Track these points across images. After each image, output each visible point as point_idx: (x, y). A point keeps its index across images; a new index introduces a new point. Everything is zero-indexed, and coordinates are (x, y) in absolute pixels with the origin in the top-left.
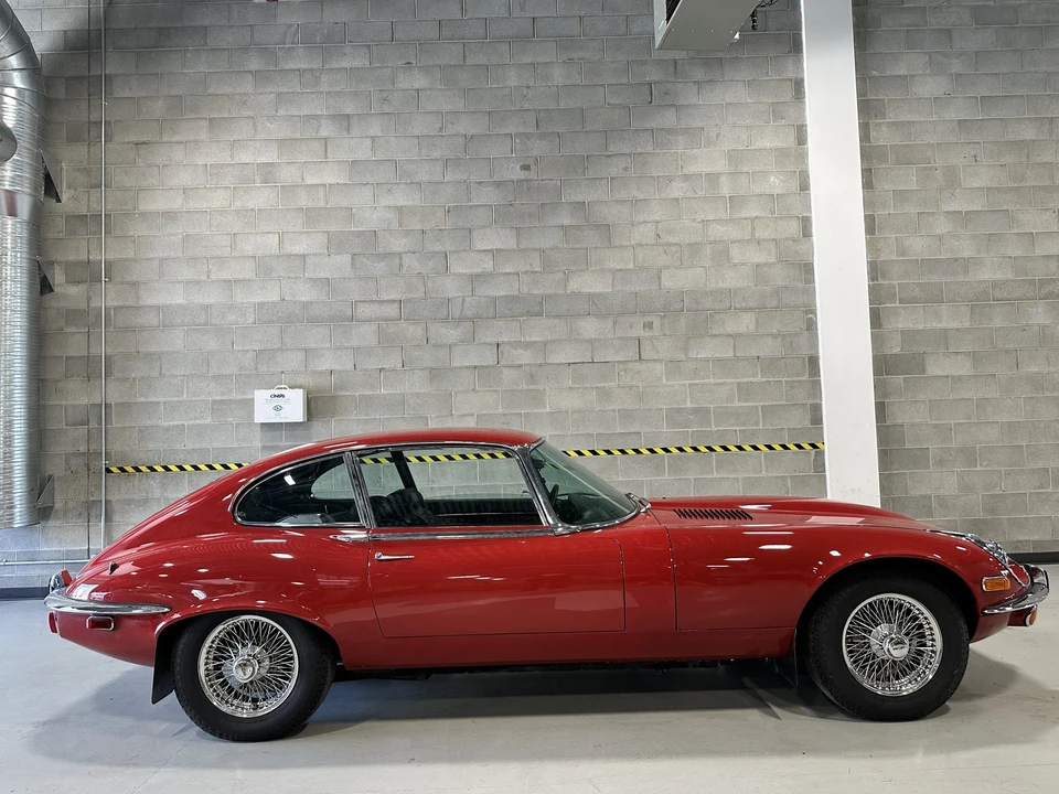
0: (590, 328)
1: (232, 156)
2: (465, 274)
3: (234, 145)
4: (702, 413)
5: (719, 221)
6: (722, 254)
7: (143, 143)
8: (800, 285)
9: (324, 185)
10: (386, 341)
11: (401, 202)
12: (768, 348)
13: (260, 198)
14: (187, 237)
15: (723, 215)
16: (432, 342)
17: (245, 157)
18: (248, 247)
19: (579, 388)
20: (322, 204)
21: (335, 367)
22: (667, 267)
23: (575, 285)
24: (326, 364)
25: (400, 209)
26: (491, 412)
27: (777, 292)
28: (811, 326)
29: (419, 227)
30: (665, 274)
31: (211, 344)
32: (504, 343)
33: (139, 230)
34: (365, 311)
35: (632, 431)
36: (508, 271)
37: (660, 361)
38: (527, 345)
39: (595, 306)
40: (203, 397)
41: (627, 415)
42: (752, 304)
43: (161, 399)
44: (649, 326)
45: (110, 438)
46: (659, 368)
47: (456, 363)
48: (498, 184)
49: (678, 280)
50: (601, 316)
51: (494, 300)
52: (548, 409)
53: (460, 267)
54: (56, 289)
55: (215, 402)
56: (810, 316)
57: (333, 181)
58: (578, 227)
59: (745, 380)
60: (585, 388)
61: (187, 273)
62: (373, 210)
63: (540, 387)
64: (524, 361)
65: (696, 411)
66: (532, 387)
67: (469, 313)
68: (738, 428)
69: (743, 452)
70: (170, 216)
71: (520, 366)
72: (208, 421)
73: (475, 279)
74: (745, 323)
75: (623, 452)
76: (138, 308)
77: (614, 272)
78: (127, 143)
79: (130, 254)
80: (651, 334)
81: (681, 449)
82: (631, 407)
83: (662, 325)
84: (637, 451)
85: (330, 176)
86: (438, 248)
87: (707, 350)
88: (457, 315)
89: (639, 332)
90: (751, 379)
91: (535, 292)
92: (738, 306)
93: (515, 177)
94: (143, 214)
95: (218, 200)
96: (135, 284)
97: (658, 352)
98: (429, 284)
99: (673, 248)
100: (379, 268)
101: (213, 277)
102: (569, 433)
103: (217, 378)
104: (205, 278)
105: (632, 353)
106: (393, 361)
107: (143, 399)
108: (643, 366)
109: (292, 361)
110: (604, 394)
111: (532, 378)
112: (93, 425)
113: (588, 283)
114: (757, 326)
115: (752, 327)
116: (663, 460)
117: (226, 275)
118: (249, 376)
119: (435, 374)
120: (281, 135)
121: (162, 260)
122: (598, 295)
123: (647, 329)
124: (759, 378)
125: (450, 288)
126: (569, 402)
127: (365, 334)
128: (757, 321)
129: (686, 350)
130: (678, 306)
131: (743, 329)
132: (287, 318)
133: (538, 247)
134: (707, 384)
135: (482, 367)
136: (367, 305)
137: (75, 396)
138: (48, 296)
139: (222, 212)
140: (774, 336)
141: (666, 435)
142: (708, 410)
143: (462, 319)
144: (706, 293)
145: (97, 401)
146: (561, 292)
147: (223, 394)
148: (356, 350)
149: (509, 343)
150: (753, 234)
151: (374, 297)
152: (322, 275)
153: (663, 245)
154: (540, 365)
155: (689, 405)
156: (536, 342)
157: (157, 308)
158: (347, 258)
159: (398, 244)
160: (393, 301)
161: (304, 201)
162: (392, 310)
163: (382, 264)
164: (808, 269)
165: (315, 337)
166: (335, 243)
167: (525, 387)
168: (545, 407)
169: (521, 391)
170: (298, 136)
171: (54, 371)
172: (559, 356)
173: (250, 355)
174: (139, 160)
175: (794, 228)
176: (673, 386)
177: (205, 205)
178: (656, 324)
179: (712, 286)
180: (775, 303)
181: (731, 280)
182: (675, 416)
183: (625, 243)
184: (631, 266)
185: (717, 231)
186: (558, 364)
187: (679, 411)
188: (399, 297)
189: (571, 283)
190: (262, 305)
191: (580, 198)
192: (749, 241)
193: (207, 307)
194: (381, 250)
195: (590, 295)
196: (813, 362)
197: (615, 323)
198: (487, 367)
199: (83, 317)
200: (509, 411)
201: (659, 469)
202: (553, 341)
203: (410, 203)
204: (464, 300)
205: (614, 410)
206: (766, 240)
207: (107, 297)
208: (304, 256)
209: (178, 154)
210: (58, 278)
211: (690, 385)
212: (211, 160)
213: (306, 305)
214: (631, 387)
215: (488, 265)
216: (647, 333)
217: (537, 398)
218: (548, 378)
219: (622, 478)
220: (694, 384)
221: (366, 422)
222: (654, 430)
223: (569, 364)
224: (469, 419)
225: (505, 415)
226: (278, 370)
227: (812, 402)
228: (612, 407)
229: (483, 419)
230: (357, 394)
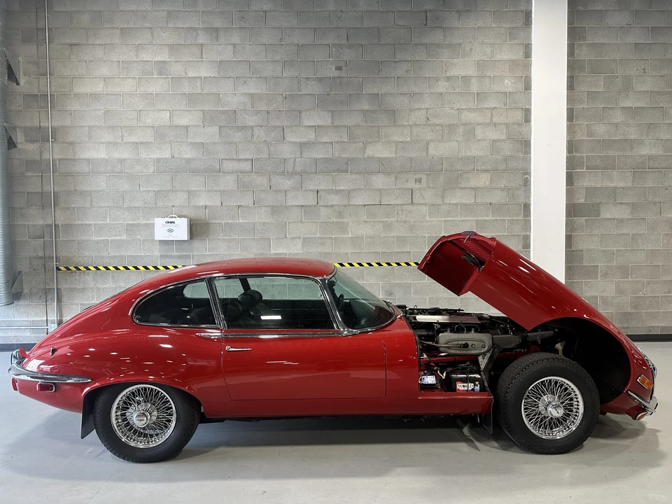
0: (379, 181)
1: (137, 56)
2: (296, 143)
3: (139, 48)
5: (469, 110)
6: (470, 133)
7: (76, 45)
8: (521, 155)
9: (201, 78)
10: (243, 187)
11: (253, 91)
12: (497, 197)
13: (157, 86)
14: (107, 112)
15: (471, 105)
16: (273, 188)
17: (146, 56)
18: (149, 120)
19: (371, 222)
20: (199, 91)
21: (208, 203)
22: (432, 141)
23: (370, 151)
24: (202, 201)
25: (252, 96)
26: (313, 236)
27: (506, 159)
28: (527, 183)
29: (265, 108)
30: (431, 145)
31: (125, 186)
32: (322, 190)
33: (74, 106)
34: (229, 166)
35: (405, 250)
36: (325, 141)
37: (426, 204)
38: (337, 192)
39: (384, 167)
40: (120, 222)
41: (402, 240)
42: (489, 167)
43: (93, 222)
44: (419, 181)
45: (59, 247)
46: (425, 209)
47: (290, 203)
48: (320, 80)
49: (440, 150)
50: (387, 173)
51: (316, 160)
52: (350, 235)
53: (292, 137)
54: (19, 146)
55: (128, 225)
56: (526, 176)
57: (207, 75)
58: (373, 111)
59: (481, 218)
60: (376, 222)
61: (108, 137)
62: (234, 96)
63: (345, 220)
64: (335, 203)
66: (339, 220)
67: (298, 169)
70: (95, 97)
71: (332, 206)
72: (124, 237)
73: (303, 146)
74: (483, 180)
75: (398, 264)
76: (75, 160)
77: (397, 143)
78: (64, 44)
79: (68, 123)
80: (419, 186)
82: (404, 235)
83: (428, 180)
84: (408, 264)
85: (204, 72)
86: (278, 124)
87: (457, 198)
88: (290, 170)
89: (411, 184)
90: (485, 218)
91: (344, 156)
92: (479, 168)
93: (331, 75)
94: (75, 95)
95: (128, 86)
96: (72, 143)
97: (424, 198)
98: (272, 149)
99: (438, 128)
100: (238, 136)
101: (125, 140)
102: (363, 251)
103: (129, 209)
104: (120, 141)
105: (407, 199)
106: (247, 200)
107: (80, 222)
108: (415, 207)
109: (179, 199)
110: (388, 226)
111: (340, 214)
112: (47, 238)
113: (379, 151)
114: (491, 183)
115: (488, 183)
117: (134, 139)
118: (150, 208)
119: (275, 210)
120: (170, 41)
121: (90, 127)
122: (386, 158)
123: (418, 183)
124: (490, 218)
125: (286, 151)
126: (365, 231)
127: (228, 182)
128: (491, 179)
129: (443, 197)
130: (439, 168)
131: (481, 184)
132: (176, 170)
133: (346, 124)
134: (456, 221)
135: (307, 206)
136: (229, 162)
137: (35, 219)
138: (14, 150)
139: (131, 95)
140: (502, 190)
143: (294, 173)
144: (459, 159)
145: (49, 222)
146: (361, 156)
147: (134, 220)
148: (222, 192)
149: (325, 190)
150: (491, 120)
151: (235, 157)
152: (199, 141)
153: (432, 125)
154: (346, 206)
155: (443, 234)
156: (343, 190)
157: (88, 160)
158: (215, 129)
159: (251, 120)
160: (246, 160)
161: (186, 88)
162: (246, 166)
163: (240, 133)
164: (526, 144)
165: (196, 183)
166: (208, 118)
167: (335, 220)
168: (348, 233)
169: (332, 223)
170: (183, 42)
171: (20, 202)
172: (359, 200)
173: (151, 194)
174: (72, 56)
175: (519, 116)
176: (433, 221)
177: (119, 90)
178: (424, 180)
179: (463, 154)
180: (503, 167)
181: (475, 150)
183: (405, 123)
184: (409, 139)
185: (468, 116)
186: (357, 206)
188: (250, 157)
189: (368, 151)
190: (158, 160)
191: (375, 91)
192: (489, 124)
193: (122, 161)
194: (239, 124)
195: (380, 159)
196: (527, 207)
197: (396, 179)
198: (310, 206)
199: (38, 165)
200: (324, 236)
201: (422, 275)
202: (354, 190)
203: (259, 91)
204: (295, 160)
205: (394, 237)
206: (500, 124)
207: (54, 152)
208: (187, 127)
209: (99, 53)
210: (19, 138)
211: (445, 221)
212: (123, 58)
213: (188, 161)
214: (405, 222)
215: (311, 136)
216: (418, 186)
217: (343, 228)
218: (350, 215)
219: (397, 282)
220: (448, 221)
221: (230, 241)
222: (419, 250)
223: (365, 205)
224: (298, 240)
225: (321, 238)
226: (171, 204)
227: (524, 234)
228: (392, 235)
229: (306, 241)
230: (224, 222)
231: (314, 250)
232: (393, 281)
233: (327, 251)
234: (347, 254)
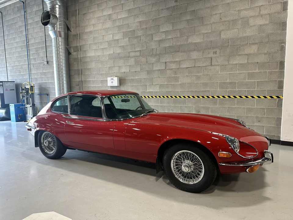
0: (195, 55)
1: (102, 14)
2: (157, 41)
3: (103, 10)
4: (233, 84)
5: (245, 10)
6: (246, 22)
7: (85, 14)
8: (279, 32)
9: (122, 18)
10: (137, 63)
11: (141, 20)
12: (262, 59)
13: (109, 24)
14: (94, 38)
15: (247, 7)
16: (148, 63)
17: (105, 13)
18: (106, 39)
19: (190, 76)
20: (122, 24)
21: (125, 71)
22: (223, 30)
23: (190, 40)
24: (123, 70)
25: (140, 22)
26: (164, 84)
27: (268, 36)
28: (283, 49)
29: (145, 27)
30: (223, 33)
31: (100, 66)
32: (168, 62)
33: (85, 37)
34: (132, 54)
35: (207, 90)
36: (170, 38)
37: (219, 65)
38: (174, 62)
39: (197, 47)
40: (99, 79)
41: (205, 85)
42: (257, 41)
43: (91, 80)
44: (215, 53)
45: (83, 88)
46: (218, 68)
47: (155, 69)
48: (168, 9)
49: (226, 35)
50: (198, 51)
51: (165, 48)
52: (180, 83)
53: (156, 38)
54: (72, 54)
55: (101, 80)
56: (282, 44)
57: (124, 16)
58: (192, 20)
59: (251, 71)
60: (192, 76)
61: (94, 47)
62: (134, 23)
63: (178, 76)
64: (174, 67)
65: (230, 83)
66: (175, 76)
67: (158, 53)
68: (246, 90)
69: (248, 98)
70: (91, 32)
71: (172, 69)
72: (100, 85)
73: (160, 41)
74: (254, 49)
75: (203, 97)
76: (86, 57)
77: (204, 34)
78: (82, 14)
79: (84, 43)
80: (216, 56)
81: (224, 97)
82: (207, 82)
83: (220, 52)
84: (208, 97)
85: (124, 15)
86: (150, 33)
87: (236, 61)
88: (155, 54)
89: (211, 55)
90: (254, 71)
91: (178, 44)
92: (251, 43)
93: (173, 5)
94: (86, 33)
95: (100, 27)
96: (85, 51)
97: (218, 62)
98: (148, 45)
99: (226, 23)
100: (135, 41)
101: (100, 48)
102: (186, 90)
103: (101, 74)
104: (98, 48)
105: (208, 63)
106: (138, 69)
107: (88, 80)
108: (213, 67)
109: (116, 70)
110: (198, 78)
111: (175, 73)
112: (80, 86)
113: (195, 39)
114: (258, 50)
115: (256, 51)
116: (217, 100)
117: (102, 47)
118: (107, 74)
119: (149, 72)
120: (112, 5)
121: (90, 44)
122: (198, 43)
123: (214, 54)
124: (257, 71)
125: (153, 45)
126: (187, 80)
127: (132, 61)
128: (258, 48)
129: (228, 61)
130: (227, 45)
131: (252, 52)
132: (115, 58)
133: (179, 28)
134: (235, 73)
135: (161, 70)
136: (132, 53)
137: (76, 79)
138: (70, 55)
139: (101, 30)
140: (265, 54)
141: (219, 91)
142: (235, 83)
143: (156, 55)
144: (238, 39)
145: (80, 80)
146: (185, 43)
147: (103, 78)
148: (130, 66)
149: (169, 62)
150: (259, 13)
151: (134, 50)
152: (122, 45)
153: (223, 22)
154: (178, 69)
155: (228, 81)
156: (177, 61)
157: (89, 57)
158: (127, 39)
159: (140, 33)
160: (138, 51)
161: (118, 24)
162: (138, 54)
163: (136, 39)
164: (283, 25)
165: (121, 63)
166: (125, 35)
167: (173, 76)
168: (179, 82)
169: (172, 77)
170: (116, 4)
171: (73, 73)
172: (184, 66)
173: (108, 68)
174: (84, 18)
175: (279, 7)
176: (222, 74)
177: (97, 28)
178: (218, 51)
179: (241, 35)
180: (267, 40)
181: (249, 32)
182: (223, 85)
183: (208, 23)
184: (210, 31)
185: (244, 14)
186: (184, 68)
187: (224, 83)
188: (139, 49)
189: (189, 40)
190: (109, 54)
191: (193, 9)
192: (258, 16)
193: (99, 56)
194: (136, 36)
195: (195, 43)
196: (282, 64)
197: (203, 52)
198: (162, 70)
199: (76, 59)
200: (168, 84)
201: (215, 103)
202: (182, 60)
203: (143, 20)
204: (157, 49)
205: (201, 83)
206: (265, 15)
207: (81, 55)
208: (118, 40)
209: (91, 15)
210: (72, 51)
211: (229, 74)
212: (98, 16)
213: (119, 54)
214: (207, 75)
215: (164, 36)
216: (215, 55)
217: (177, 79)
218: (180, 73)
219: (202, 106)
220: (230, 73)
221: (132, 86)
222: (214, 90)
223: (187, 68)
224: (157, 86)
226: (113, 72)
227: (279, 80)
228: (200, 82)
229: (161, 86)
230: (130, 78)
231: (164, 90)
232: (200, 105)
233: (169, 90)
234: (178, 92)
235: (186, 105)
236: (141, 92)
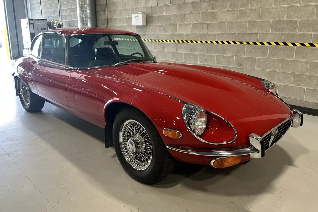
4: (292, 24)
19: (231, 11)
21: (153, 5)
24: (150, 4)
26: (197, 23)
35: (254, 32)
40: (125, 17)
41: (252, 24)
43: (117, 17)
47: (187, 1)
52: (218, 22)
55: (127, 18)
60: (235, 10)
63: (216, 11)
65: (288, 22)
66: (213, 11)
68: (312, 33)
69: (313, 47)
71: (209, 1)
72: (126, 25)
75: (248, 43)
81: (277, 44)
82: (254, 20)
84: (255, 43)
102: (225, 33)
103: (127, 10)
106: (168, 1)
107: (114, 17)
109: (142, 4)
110: (243, 14)
111: (213, 7)
112: (106, 25)
116: (267, 49)
118: (133, 9)
119: (180, 6)
126: (227, 18)
134: (298, 6)
137: (102, 17)
141: (271, 35)
142: (296, 22)
145: (106, 18)
147: (128, 15)
155: (285, 19)
167: (210, 11)
168: (217, 20)
169: (208, 13)
176: (277, 8)
182: (277, 25)
187: (279, 22)
198: (196, 2)
201: (264, 53)
205: (246, 22)
211: (288, 7)
214: (256, 9)
217: (214, 16)
218: (219, 6)
219: (245, 56)
220: (290, 7)
221: (160, 26)
222: (265, 32)
224: (189, 25)
225: (202, 24)
226: (140, 7)
228: (245, 20)
229: (194, 26)
230: (158, 15)
231: (197, 32)
232: (243, 56)
233: (204, 32)
234: (215, 35)
235: (224, 54)
236: (170, 35)
